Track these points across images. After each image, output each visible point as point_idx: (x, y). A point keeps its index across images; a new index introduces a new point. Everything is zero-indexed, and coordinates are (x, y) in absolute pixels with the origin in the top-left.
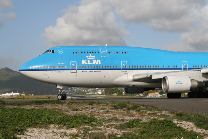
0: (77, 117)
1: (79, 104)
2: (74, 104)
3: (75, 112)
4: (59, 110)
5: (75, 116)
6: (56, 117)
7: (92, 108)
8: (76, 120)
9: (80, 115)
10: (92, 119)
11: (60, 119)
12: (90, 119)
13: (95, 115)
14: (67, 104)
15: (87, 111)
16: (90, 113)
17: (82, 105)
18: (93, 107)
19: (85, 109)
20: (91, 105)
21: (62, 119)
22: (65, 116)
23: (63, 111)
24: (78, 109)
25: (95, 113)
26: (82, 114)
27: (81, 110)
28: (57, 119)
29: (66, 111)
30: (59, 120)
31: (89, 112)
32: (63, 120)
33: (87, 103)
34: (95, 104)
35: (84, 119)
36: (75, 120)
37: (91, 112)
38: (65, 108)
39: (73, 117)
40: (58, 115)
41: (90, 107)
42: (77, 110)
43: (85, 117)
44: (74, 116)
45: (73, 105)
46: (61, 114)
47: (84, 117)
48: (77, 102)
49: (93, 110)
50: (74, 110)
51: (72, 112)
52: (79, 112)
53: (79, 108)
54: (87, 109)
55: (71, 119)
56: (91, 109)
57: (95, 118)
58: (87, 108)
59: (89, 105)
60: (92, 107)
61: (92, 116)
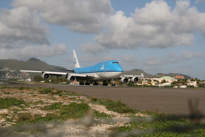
0: (9, 99)
3: (7, 95)
5: (6, 99)
7: (22, 93)
10: (21, 102)
12: (19, 101)
13: (24, 98)
16: (20, 97)
17: (13, 90)
18: (23, 91)
19: (15, 93)
20: (21, 89)
25: (24, 96)
26: (12, 97)
27: (12, 94)
31: (19, 96)
33: (18, 88)
34: (25, 89)
35: (14, 101)
36: (7, 102)
39: (5, 99)
42: (8, 93)
43: (15, 100)
48: (9, 87)
49: (22, 94)
50: (6, 94)
51: (4, 95)
52: (10, 95)
53: (10, 92)
54: (17, 93)
55: (3, 101)
56: (20, 93)
57: (24, 101)
58: (18, 92)
60: (21, 91)
61: (21, 99)
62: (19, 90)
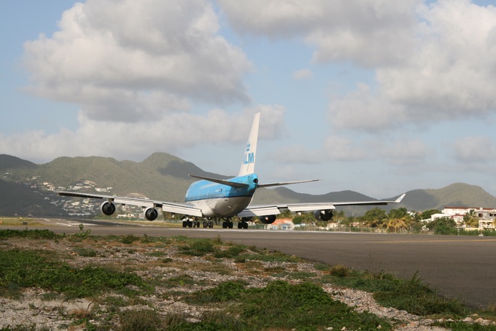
0: (94, 271)
1: (100, 240)
2: (86, 240)
3: (88, 259)
4: (49, 253)
5: (88, 271)
6: (41, 271)
7: (131, 252)
8: (91, 278)
9: (101, 267)
10: (128, 278)
11: (50, 276)
12: (123, 277)
13: (137, 268)
14: (70, 240)
15: (118, 258)
16: (125, 264)
17: (105, 244)
18: (133, 248)
19: (112, 253)
20: (129, 243)
21: (55, 275)
22: (64, 270)
23: (58, 257)
24: (97, 252)
25: (137, 263)
26: (104, 265)
27: (104, 256)
28: (42, 275)
29: (66, 258)
30: (48, 278)
31: (123, 260)
32: (57, 278)
33: (118, 238)
34: (138, 243)
35: (110, 276)
36: (88, 280)
37: (126, 260)
38: (63, 250)
39: (83, 271)
40: (44, 267)
41: (127, 248)
42: (93, 254)
43: (112, 272)
44: (86, 270)
45: (85, 242)
46: (53, 264)
47: (110, 273)
48: (93, 237)
49: (131, 256)
50: (85, 256)
51: (80, 259)
52: (98, 260)
53: (97, 249)
54: (118, 254)
55: (78, 277)
56: (127, 253)
57: (136, 275)
58: (118, 251)
59: (124, 243)
60: (129, 248)
61: (129, 270)
62: (123, 245)
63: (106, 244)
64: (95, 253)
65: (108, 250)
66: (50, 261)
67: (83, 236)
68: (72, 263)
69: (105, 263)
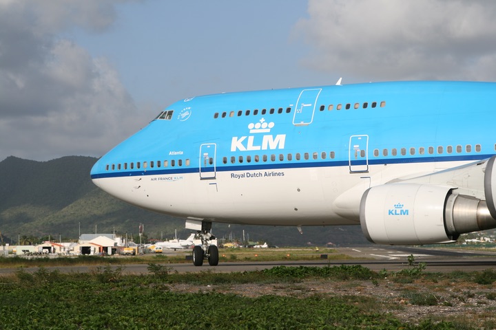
1: (441, 279)
2: (419, 281)
4: (365, 301)
9: (446, 321)
14: (396, 281)
15: (472, 306)
22: (391, 326)
23: (379, 307)
24: (438, 298)
29: (392, 308)
37: (485, 310)
38: (386, 295)
40: (361, 321)
41: (484, 291)
44: (424, 326)
45: (418, 282)
46: (373, 317)
59: (480, 283)
63: (451, 286)
64: (435, 300)
65: (456, 294)
66: (369, 314)
67: (414, 274)
68: (401, 315)
69: (452, 314)
